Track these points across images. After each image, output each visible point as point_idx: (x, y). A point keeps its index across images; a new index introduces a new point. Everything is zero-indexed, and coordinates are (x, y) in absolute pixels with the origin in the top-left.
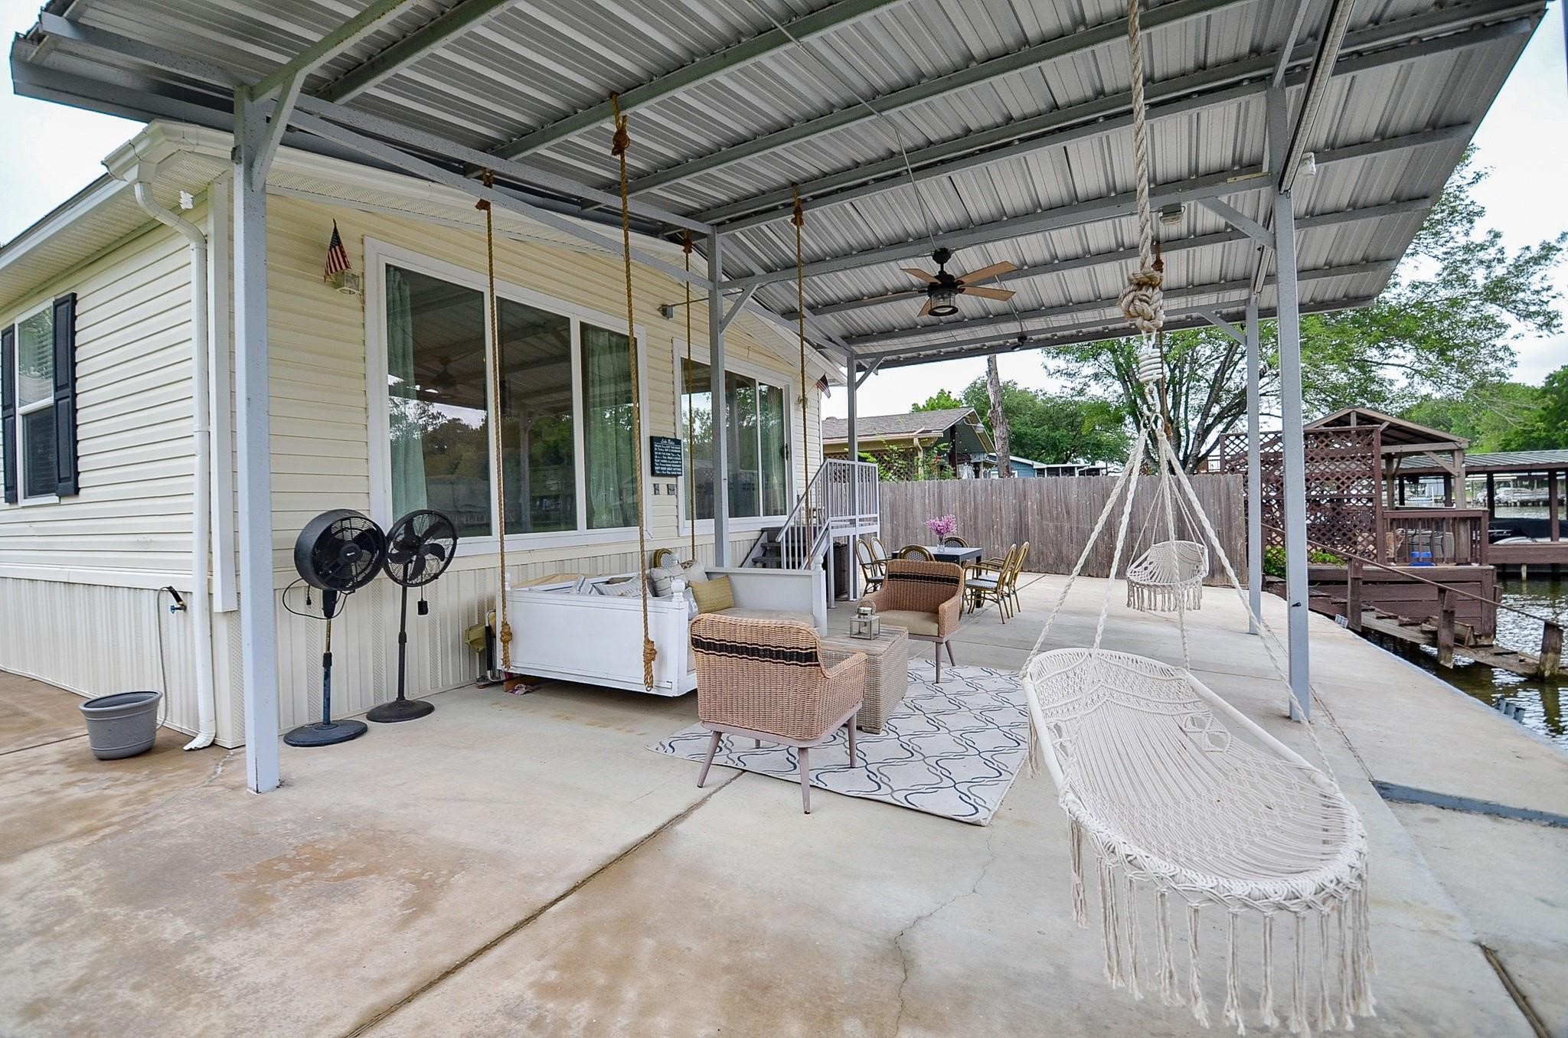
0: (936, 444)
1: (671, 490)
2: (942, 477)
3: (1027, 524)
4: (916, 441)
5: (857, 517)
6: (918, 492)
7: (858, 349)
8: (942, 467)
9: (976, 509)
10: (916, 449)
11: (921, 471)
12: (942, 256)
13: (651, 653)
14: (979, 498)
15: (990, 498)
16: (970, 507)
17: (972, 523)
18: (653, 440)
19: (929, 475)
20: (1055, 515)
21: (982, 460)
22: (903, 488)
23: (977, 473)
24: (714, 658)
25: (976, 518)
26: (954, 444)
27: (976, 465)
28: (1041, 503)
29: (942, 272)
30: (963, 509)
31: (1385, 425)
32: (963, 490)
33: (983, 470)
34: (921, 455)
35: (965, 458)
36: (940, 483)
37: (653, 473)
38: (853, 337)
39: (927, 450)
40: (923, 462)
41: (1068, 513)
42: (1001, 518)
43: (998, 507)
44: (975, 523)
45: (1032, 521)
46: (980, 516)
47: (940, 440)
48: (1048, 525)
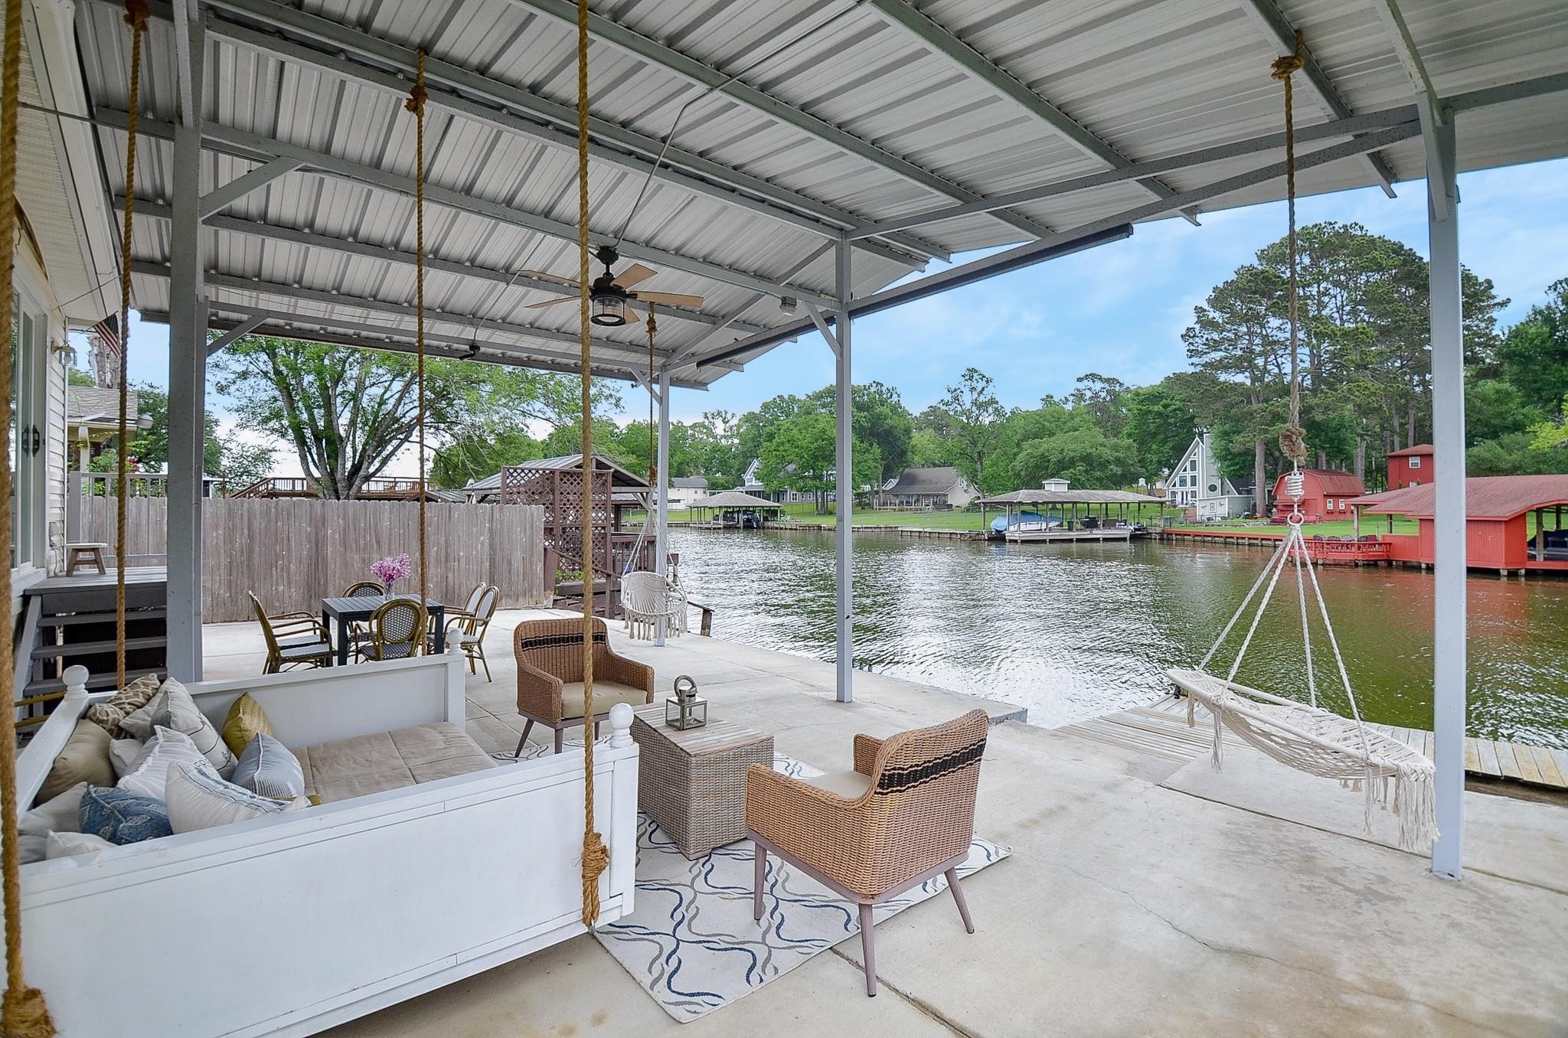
3: (325, 558)
14: (256, 524)
15: (273, 524)
16: (242, 534)
17: (245, 558)
20: (362, 546)
25: (251, 552)
28: (345, 532)
30: (230, 539)
31: (612, 470)
41: (378, 542)
42: (289, 550)
43: (285, 536)
44: (250, 558)
45: (332, 552)
46: (257, 549)
48: (353, 558)
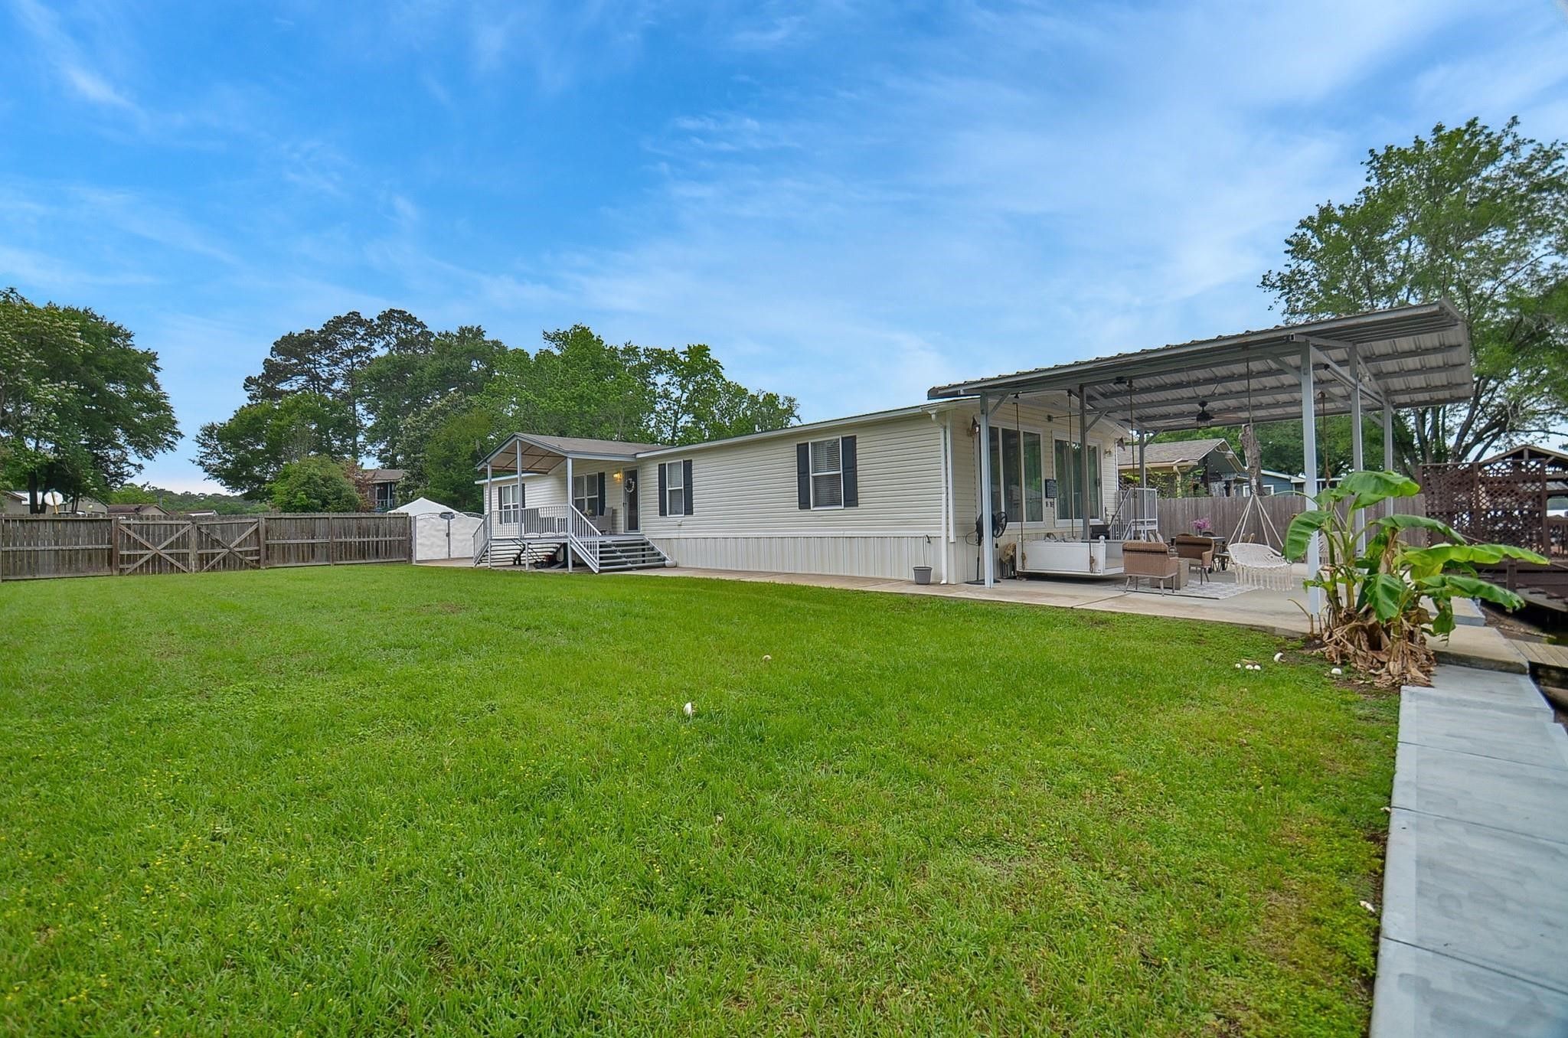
0: (1191, 470)
1: (1052, 504)
2: (1196, 495)
3: (1262, 528)
4: (1175, 468)
5: (1146, 520)
6: (1179, 505)
7: (1145, 424)
8: (1196, 487)
9: (1224, 517)
10: (1176, 474)
11: (1179, 490)
12: (1203, 404)
13: (1092, 561)
15: (1235, 509)
17: (1221, 527)
18: (1046, 481)
19: (1186, 494)
20: (1284, 522)
21: (1232, 479)
22: (1168, 504)
23: (1227, 489)
24: (1130, 554)
26: (1206, 468)
27: (1227, 483)
28: (1273, 513)
29: (1203, 411)
31: (1551, 458)
32: (1214, 504)
33: (1233, 485)
34: (1179, 478)
35: (1217, 477)
36: (1196, 501)
37: (1047, 497)
38: (1140, 419)
39: (1184, 474)
40: (1181, 484)
43: (1241, 516)
44: (1223, 527)
45: (1266, 525)
46: (1227, 523)
47: (1195, 468)
